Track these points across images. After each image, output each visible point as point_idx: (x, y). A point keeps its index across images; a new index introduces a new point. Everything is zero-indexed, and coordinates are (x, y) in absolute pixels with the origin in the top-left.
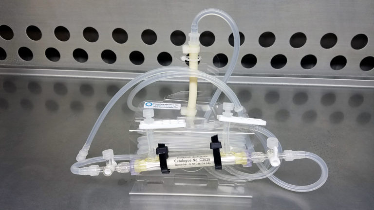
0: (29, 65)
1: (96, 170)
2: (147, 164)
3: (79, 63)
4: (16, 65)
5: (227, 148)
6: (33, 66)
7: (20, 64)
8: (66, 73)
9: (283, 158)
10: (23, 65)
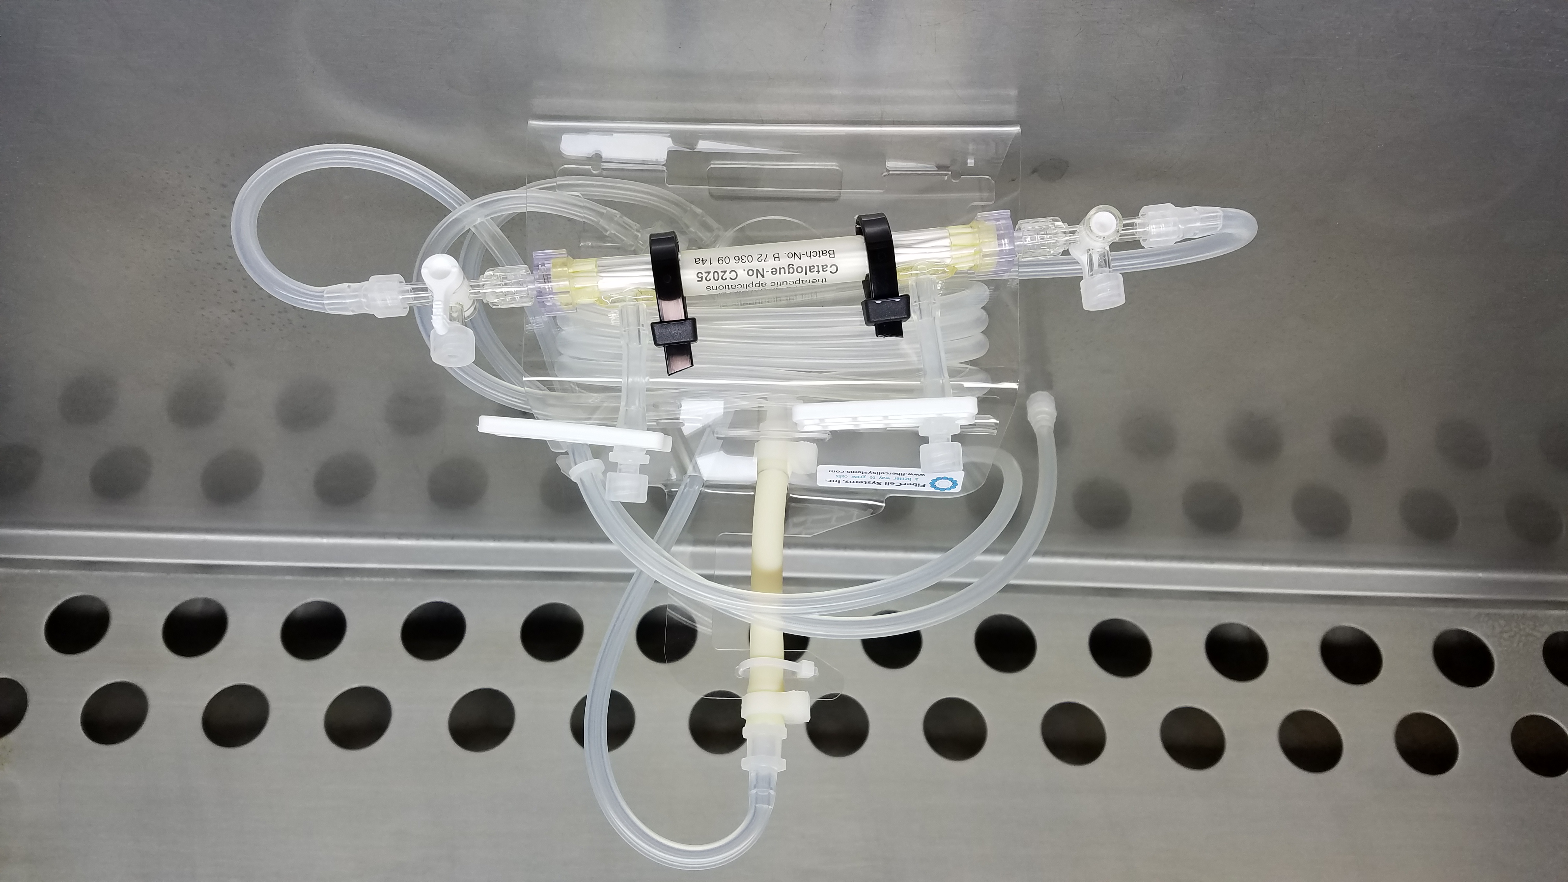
0: (1449, 610)
1: (1153, 229)
2: (948, 254)
3: (1244, 623)
4: (1507, 611)
5: (632, 319)
6: (1433, 610)
7: (1488, 615)
8: (1296, 580)
9: (409, 287)
10: (1475, 611)
